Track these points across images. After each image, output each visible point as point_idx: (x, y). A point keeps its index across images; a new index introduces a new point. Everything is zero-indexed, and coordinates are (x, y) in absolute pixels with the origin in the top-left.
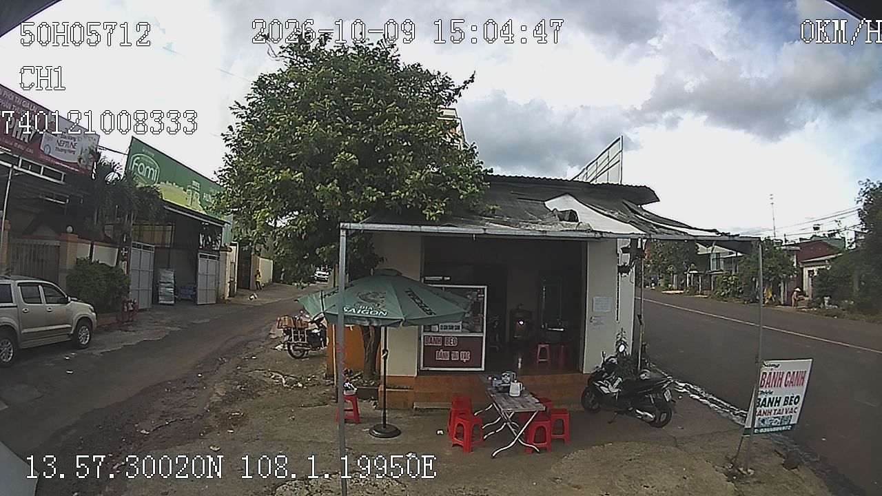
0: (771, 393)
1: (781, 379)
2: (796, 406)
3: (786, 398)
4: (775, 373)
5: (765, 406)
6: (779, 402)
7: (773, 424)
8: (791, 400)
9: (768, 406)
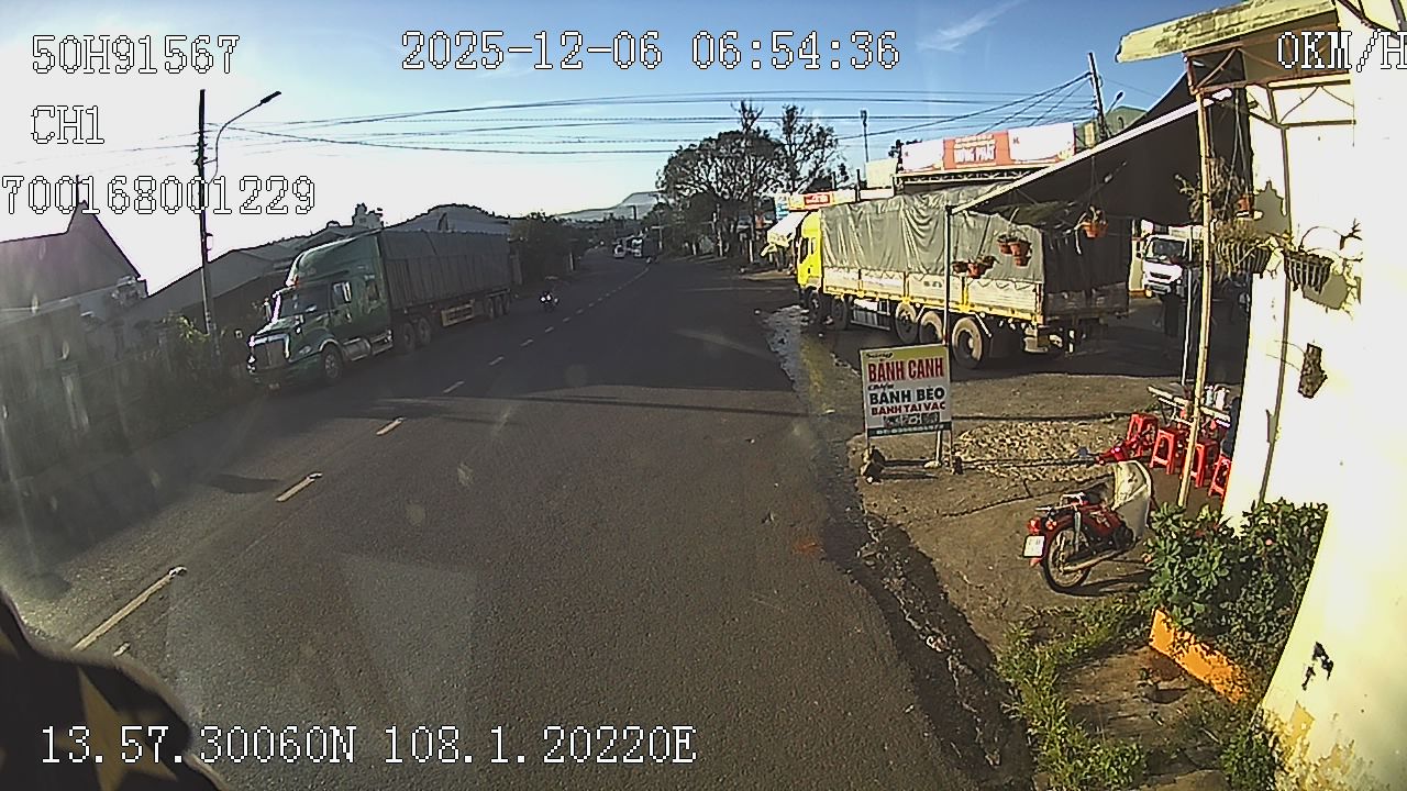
0: (891, 387)
1: (902, 369)
2: (942, 400)
3: (918, 391)
4: (888, 364)
5: (887, 402)
6: (909, 396)
7: (910, 423)
8: (929, 394)
9: (892, 402)
